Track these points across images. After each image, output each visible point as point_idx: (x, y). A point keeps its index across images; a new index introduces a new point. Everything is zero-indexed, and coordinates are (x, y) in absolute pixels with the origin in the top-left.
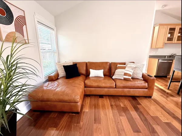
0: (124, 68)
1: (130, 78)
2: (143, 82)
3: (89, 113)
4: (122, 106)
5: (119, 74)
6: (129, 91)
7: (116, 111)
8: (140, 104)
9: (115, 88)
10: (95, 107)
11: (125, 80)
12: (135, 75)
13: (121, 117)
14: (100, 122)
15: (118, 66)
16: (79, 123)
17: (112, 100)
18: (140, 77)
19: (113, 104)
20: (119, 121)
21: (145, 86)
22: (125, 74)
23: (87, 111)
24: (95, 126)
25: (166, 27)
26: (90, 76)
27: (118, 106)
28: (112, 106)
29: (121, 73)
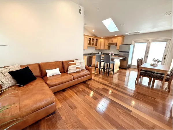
0: (75, 64)
1: (80, 70)
2: (87, 71)
3: (63, 107)
4: (81, 90)
5: (72, 69)
6: (81, 79)
7: (80, 95)
8: (89, 85)
9: (73, 80)
10: (65, 100)
11: (78, 72)
12: (82, 68)
13: (85, 97)
14: (76, 107)
15: (69, 63)
16: (62, 118)
17: (74, 89)
18: (84, 68)
19: (75, 91)
20: (86, 99)
21: (89, 73)
22: (77, 68)
23: (61, 106)
24: (75, 111)
25: (87, 37)
26: (48, 76)
27: (79, 91)
28: (75, 93)
29: (73, 68)
